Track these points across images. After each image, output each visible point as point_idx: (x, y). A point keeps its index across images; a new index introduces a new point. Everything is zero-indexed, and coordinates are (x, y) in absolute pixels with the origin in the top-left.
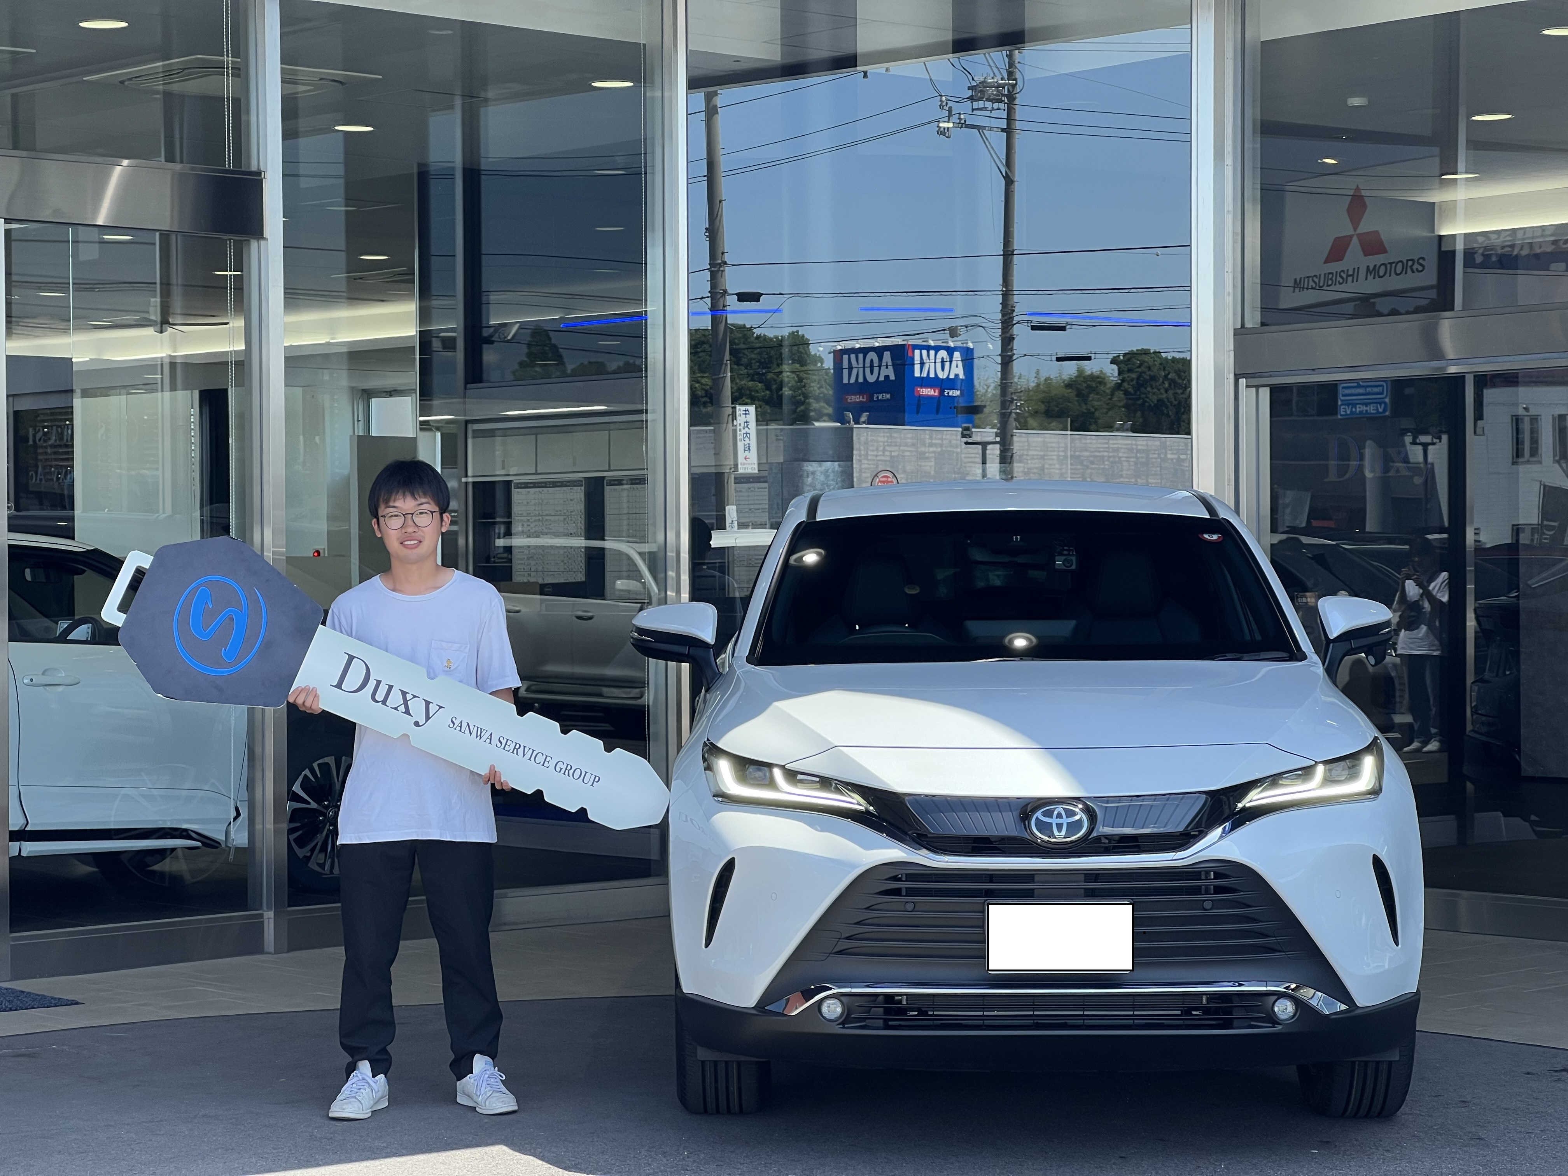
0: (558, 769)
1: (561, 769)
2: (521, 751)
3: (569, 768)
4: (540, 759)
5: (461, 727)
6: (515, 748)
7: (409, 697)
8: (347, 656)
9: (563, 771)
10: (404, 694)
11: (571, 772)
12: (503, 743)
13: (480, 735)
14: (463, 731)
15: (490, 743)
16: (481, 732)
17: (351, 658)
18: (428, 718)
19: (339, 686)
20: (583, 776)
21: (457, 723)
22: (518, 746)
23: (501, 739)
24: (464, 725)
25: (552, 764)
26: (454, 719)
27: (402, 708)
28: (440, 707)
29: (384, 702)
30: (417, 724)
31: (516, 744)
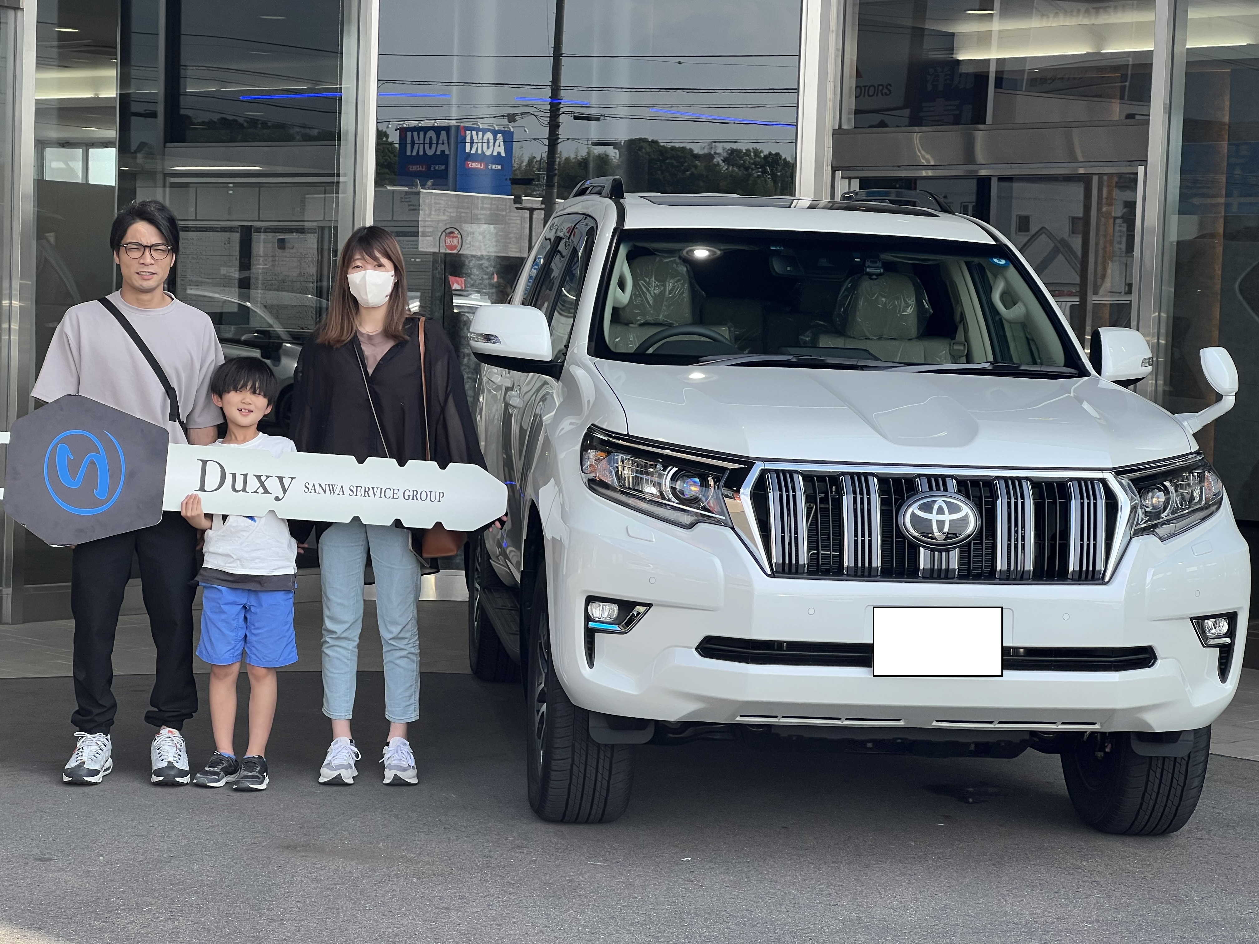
0: (407, 497)
1: (409, 496)
2: (371, 492)
3: (415, 493)
4: (389, 493)
5: (315, 489)
6: (365, 491)
7: (263, 478)
8: (201, 462)
9: (411, 498)
10: (258, 477)
11: (418, 496)
12: (354, 491)
13: (333, 490)
14: (317, 492)
15: (343, 494)
16: (333, 488)
17: (204, 463)
18: (285, 491)
19: (202, 489)
20: (429, 495)
21: (310, 487)
22: (367, 489)
23: (352, 488)
24: (317, 486)
25: (400, 494)
26: (307, 485)
27: (261, 490)
28: (292, 478)
29: (244, 490)
30: (277, 499)
31: (365, 487)
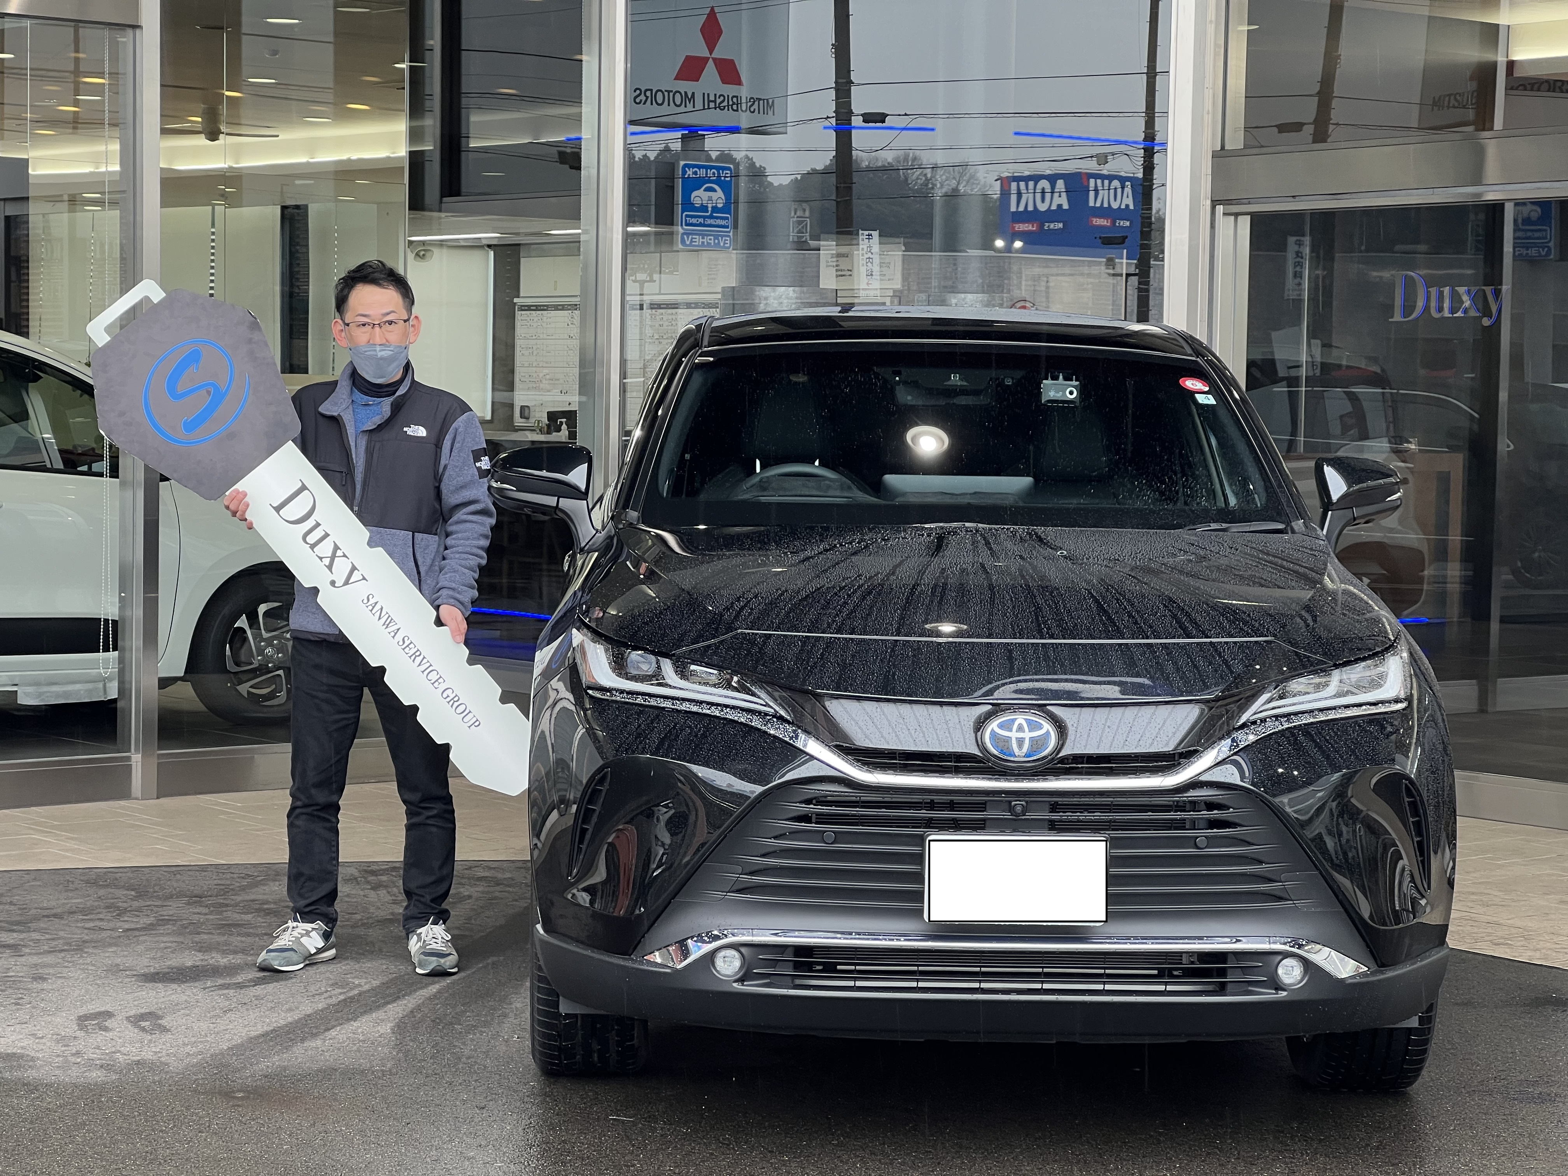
1: (448, 696)
5: (373, 607)
6: (414, 653)
7: (339, 553)
8: (300, 484)
9: (448, 699)
10: (336, 548)
11: (456, 704)
12: (405, 644)
13: (388, 625)
14: (373, 612)
15: (393, 637)
16: (390, 622)
17: (304, 488)
18: (346, 583)
19: (278, 509)
21: (372, 601)
22: (418, 653)
23: (406, 639)
24: (378, 607)
25: (443, 686)
26: (371, 597)
27: (327, 561)
28: (364, 579)
29: (313, 546)
30: (333, 583)
31: (418, 650)
